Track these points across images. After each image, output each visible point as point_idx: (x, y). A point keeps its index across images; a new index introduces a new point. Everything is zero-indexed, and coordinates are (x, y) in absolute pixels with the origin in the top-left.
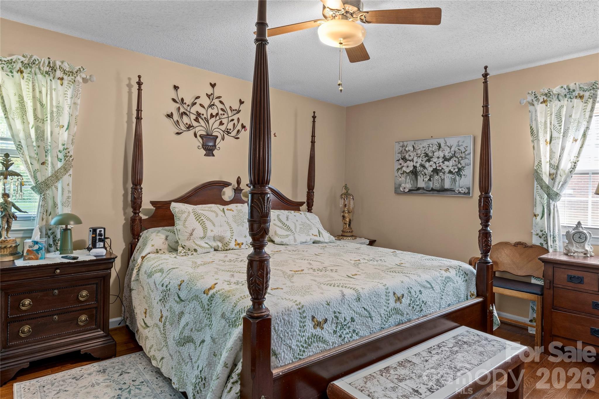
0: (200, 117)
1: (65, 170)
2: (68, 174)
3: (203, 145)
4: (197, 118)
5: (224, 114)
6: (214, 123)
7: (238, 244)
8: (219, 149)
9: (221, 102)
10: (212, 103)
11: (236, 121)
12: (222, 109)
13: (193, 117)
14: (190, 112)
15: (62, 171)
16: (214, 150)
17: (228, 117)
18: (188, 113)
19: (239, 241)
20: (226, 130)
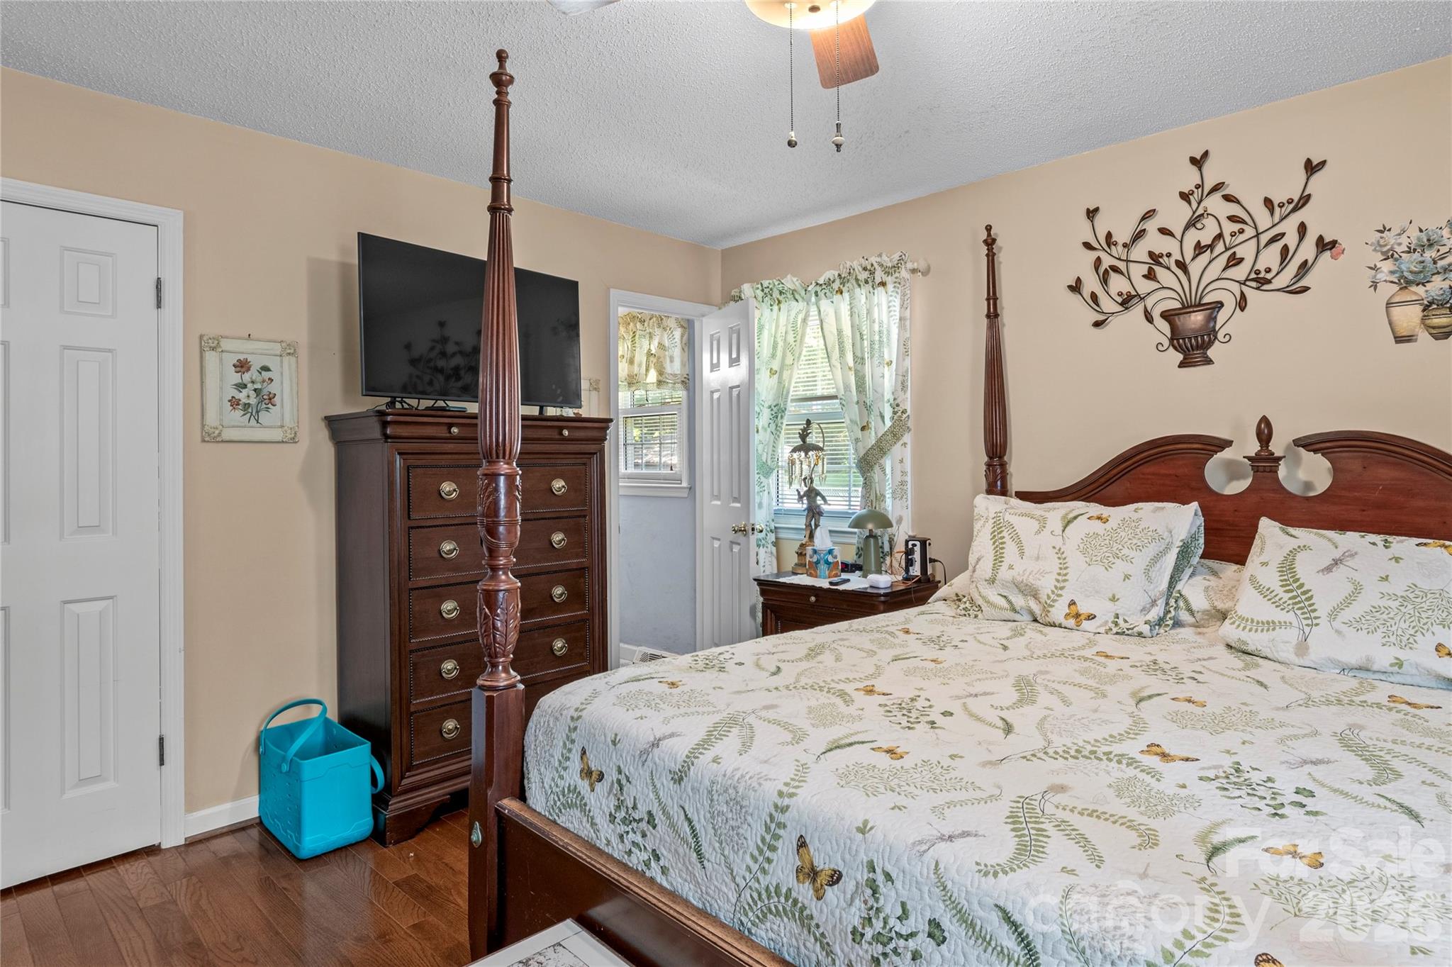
0: (1159, 264)
1: (895, 435)
2: (901, 442)
3: (1171, 340)
4: (1150, 270)
5: (1242, 231)
6: (1207, 270)
7: (1077, 616)
8: (1228, 337)
9: (1228, 198)
10: (1200, 211)
11: (1291, 239)
12: (1232, 219)
13: (1138, 271)
14: (1127, 261)
15: (890, 437)
16: (1210, 343)
17: (1257, 235)
18: (1122, 266)
19: (1084, 608)
20: (1253, 276)
